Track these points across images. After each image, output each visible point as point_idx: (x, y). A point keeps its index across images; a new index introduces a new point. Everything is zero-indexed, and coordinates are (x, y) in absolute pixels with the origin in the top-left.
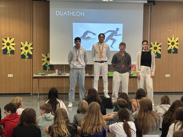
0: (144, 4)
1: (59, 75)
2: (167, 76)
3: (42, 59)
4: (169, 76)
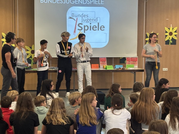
4: (167, 70)
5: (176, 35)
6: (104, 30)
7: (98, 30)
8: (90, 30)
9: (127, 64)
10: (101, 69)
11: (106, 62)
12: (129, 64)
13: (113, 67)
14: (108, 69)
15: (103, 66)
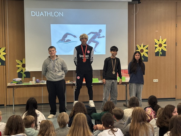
0: (129, 2)
1: (37, 84)
2: (155, 81)
3: (17, 66)
4: (158, 81)
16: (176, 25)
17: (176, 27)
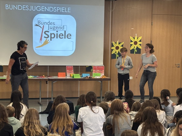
5: (140, 45)
6: (70, 38)
7: (65, 38)
8: (57, 38)
9: (93, 73)
10: (68, 78)
11: (73, 71)
12: (96, 72)
13: (80, 76)
14: (75, 78)
15: (70, 75)
16: (152, 23)
17: (152, 25)
